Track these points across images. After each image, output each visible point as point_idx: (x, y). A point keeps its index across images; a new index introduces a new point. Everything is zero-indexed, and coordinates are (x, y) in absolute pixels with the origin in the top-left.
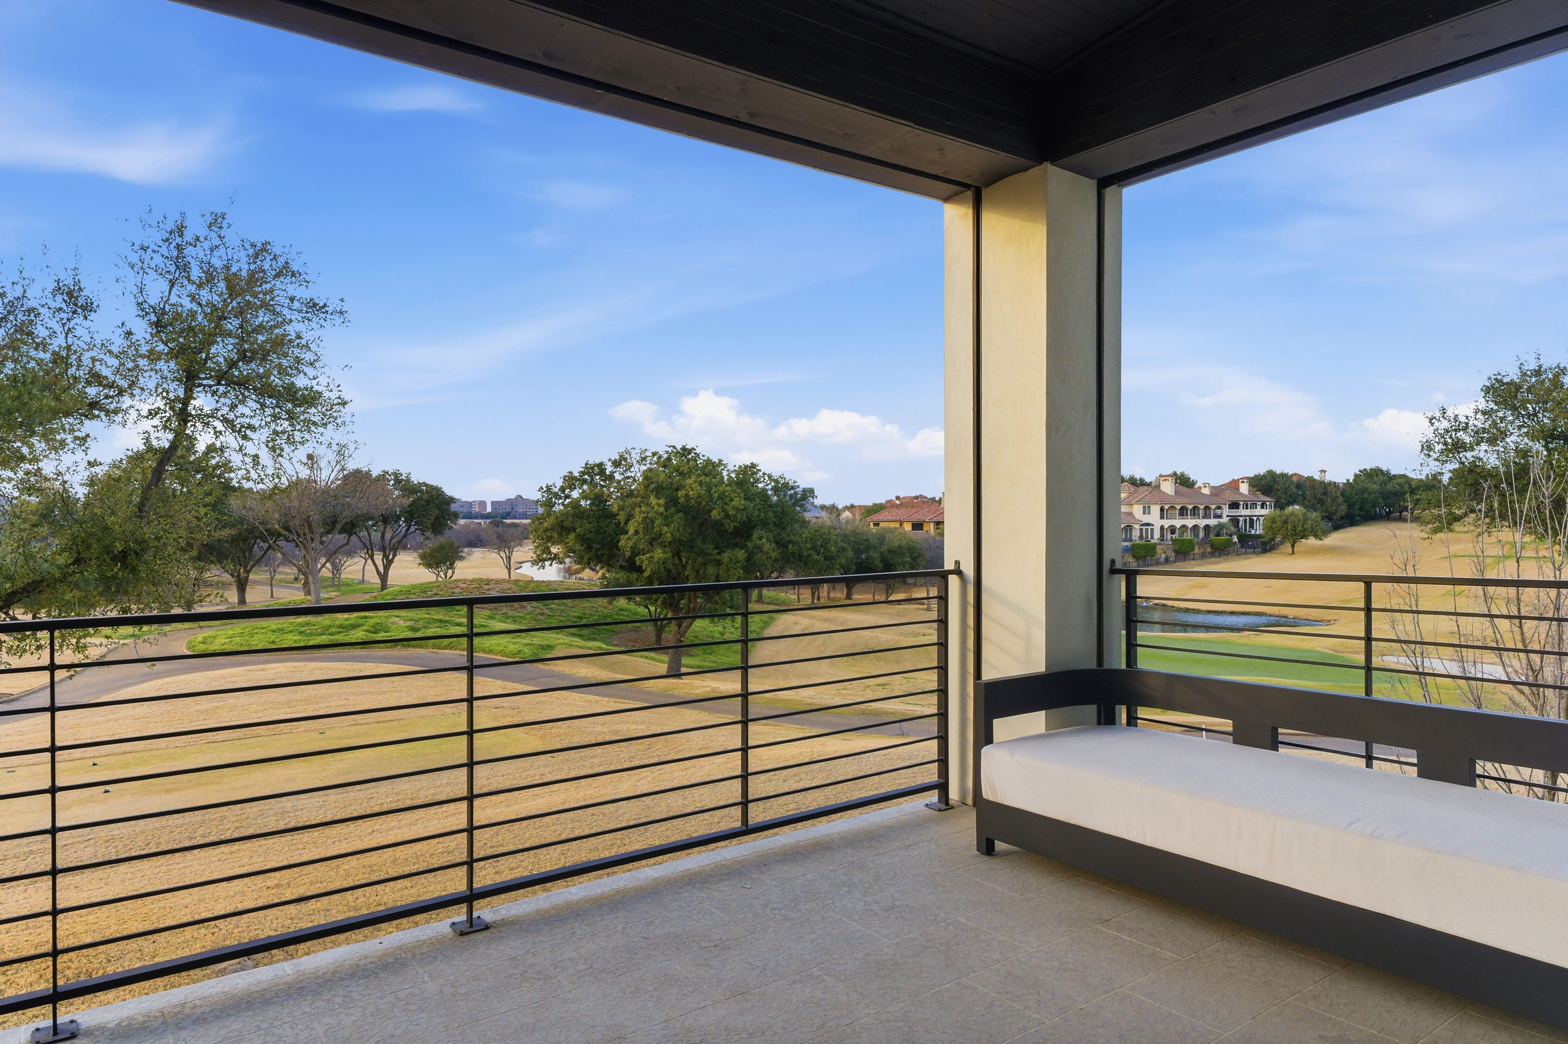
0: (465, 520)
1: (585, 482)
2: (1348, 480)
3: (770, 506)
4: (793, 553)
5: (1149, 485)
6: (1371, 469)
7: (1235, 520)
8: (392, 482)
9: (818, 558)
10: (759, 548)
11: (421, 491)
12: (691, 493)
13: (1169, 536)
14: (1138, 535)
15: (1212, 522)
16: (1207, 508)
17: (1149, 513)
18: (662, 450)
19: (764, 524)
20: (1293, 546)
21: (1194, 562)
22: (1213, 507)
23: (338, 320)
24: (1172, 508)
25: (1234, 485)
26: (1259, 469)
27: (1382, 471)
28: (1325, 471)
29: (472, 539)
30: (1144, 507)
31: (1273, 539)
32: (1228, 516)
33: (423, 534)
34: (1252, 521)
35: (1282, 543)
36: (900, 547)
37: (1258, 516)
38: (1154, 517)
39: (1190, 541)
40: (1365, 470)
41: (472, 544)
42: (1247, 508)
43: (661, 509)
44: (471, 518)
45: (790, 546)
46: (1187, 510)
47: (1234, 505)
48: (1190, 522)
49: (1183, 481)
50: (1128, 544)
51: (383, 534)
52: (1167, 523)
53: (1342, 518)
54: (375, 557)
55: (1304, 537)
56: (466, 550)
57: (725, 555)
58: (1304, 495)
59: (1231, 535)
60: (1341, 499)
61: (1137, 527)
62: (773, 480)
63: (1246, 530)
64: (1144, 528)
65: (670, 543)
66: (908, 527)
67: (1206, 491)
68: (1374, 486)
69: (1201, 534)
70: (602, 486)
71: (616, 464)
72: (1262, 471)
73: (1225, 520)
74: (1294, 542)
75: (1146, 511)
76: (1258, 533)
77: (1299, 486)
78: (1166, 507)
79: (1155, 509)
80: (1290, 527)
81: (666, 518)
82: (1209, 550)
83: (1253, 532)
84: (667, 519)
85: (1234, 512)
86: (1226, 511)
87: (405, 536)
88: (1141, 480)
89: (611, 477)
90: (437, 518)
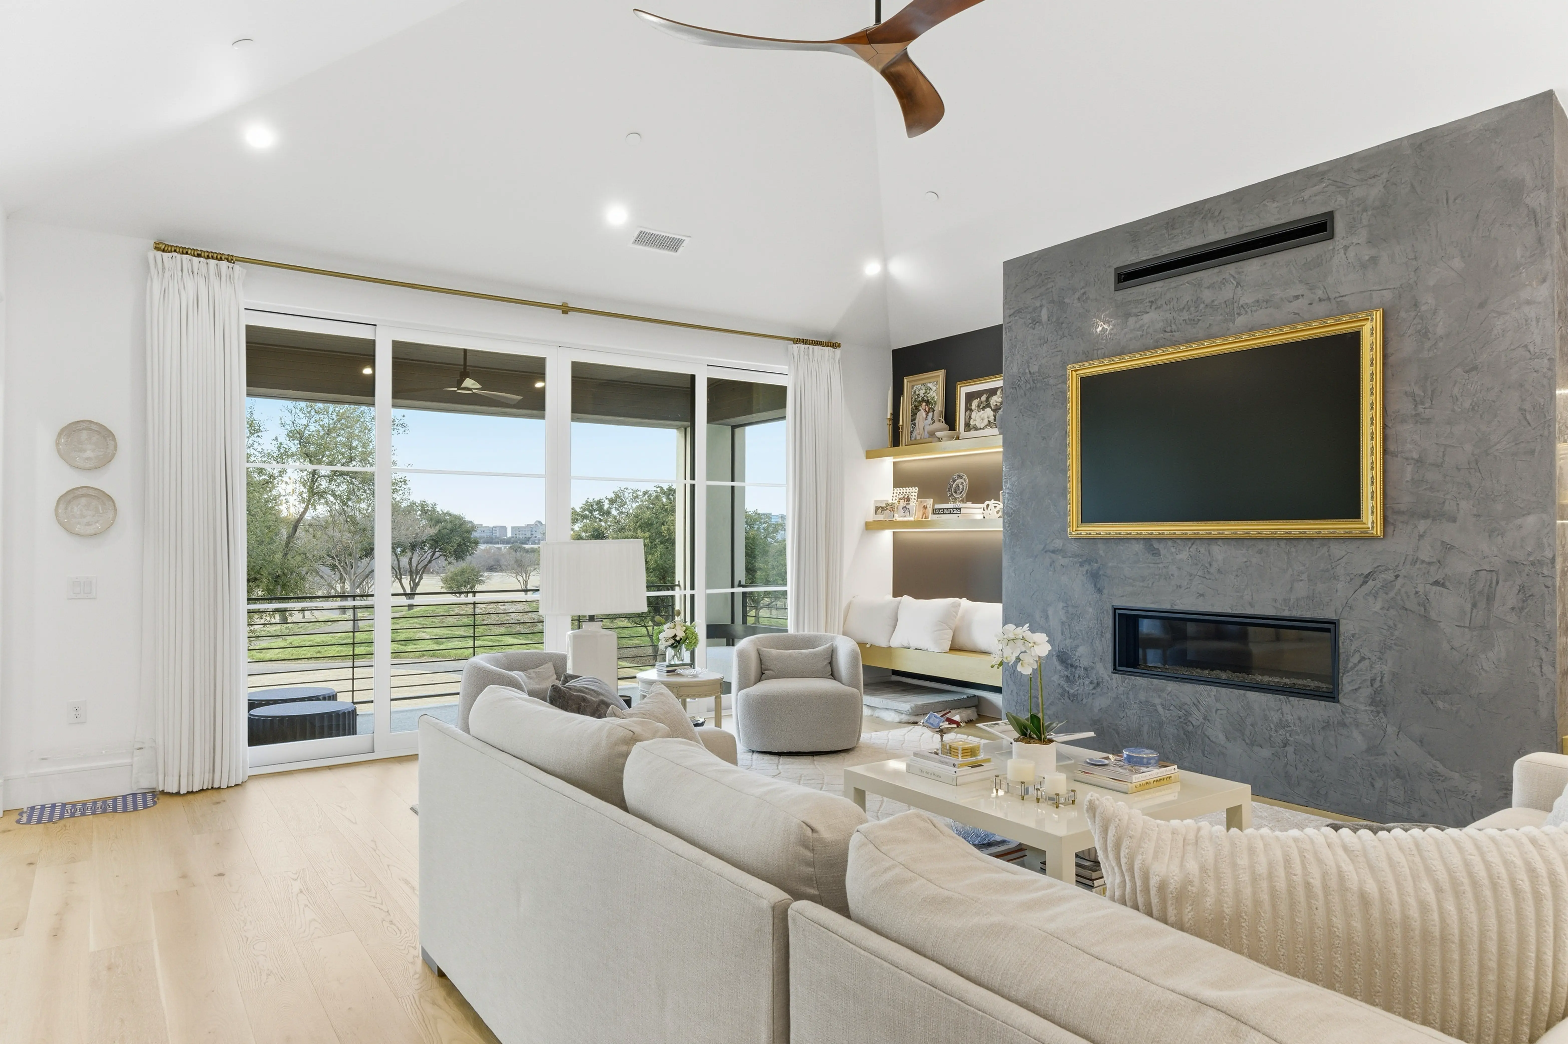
0: (485, 545)
1: (586, 517)
8: (419, 512)
11: (445, 521)
23: (401, 430)
29: (493, 563)
33: (446, 560)
41: (491, 569)
44: (491, 543)
51: (411, 559)
54: (403, 581)
56: (486, 574)
70: (601, 520)
71: (612, 501)
87: (430, 562)
89: (608, 513)
90: (459, 545)
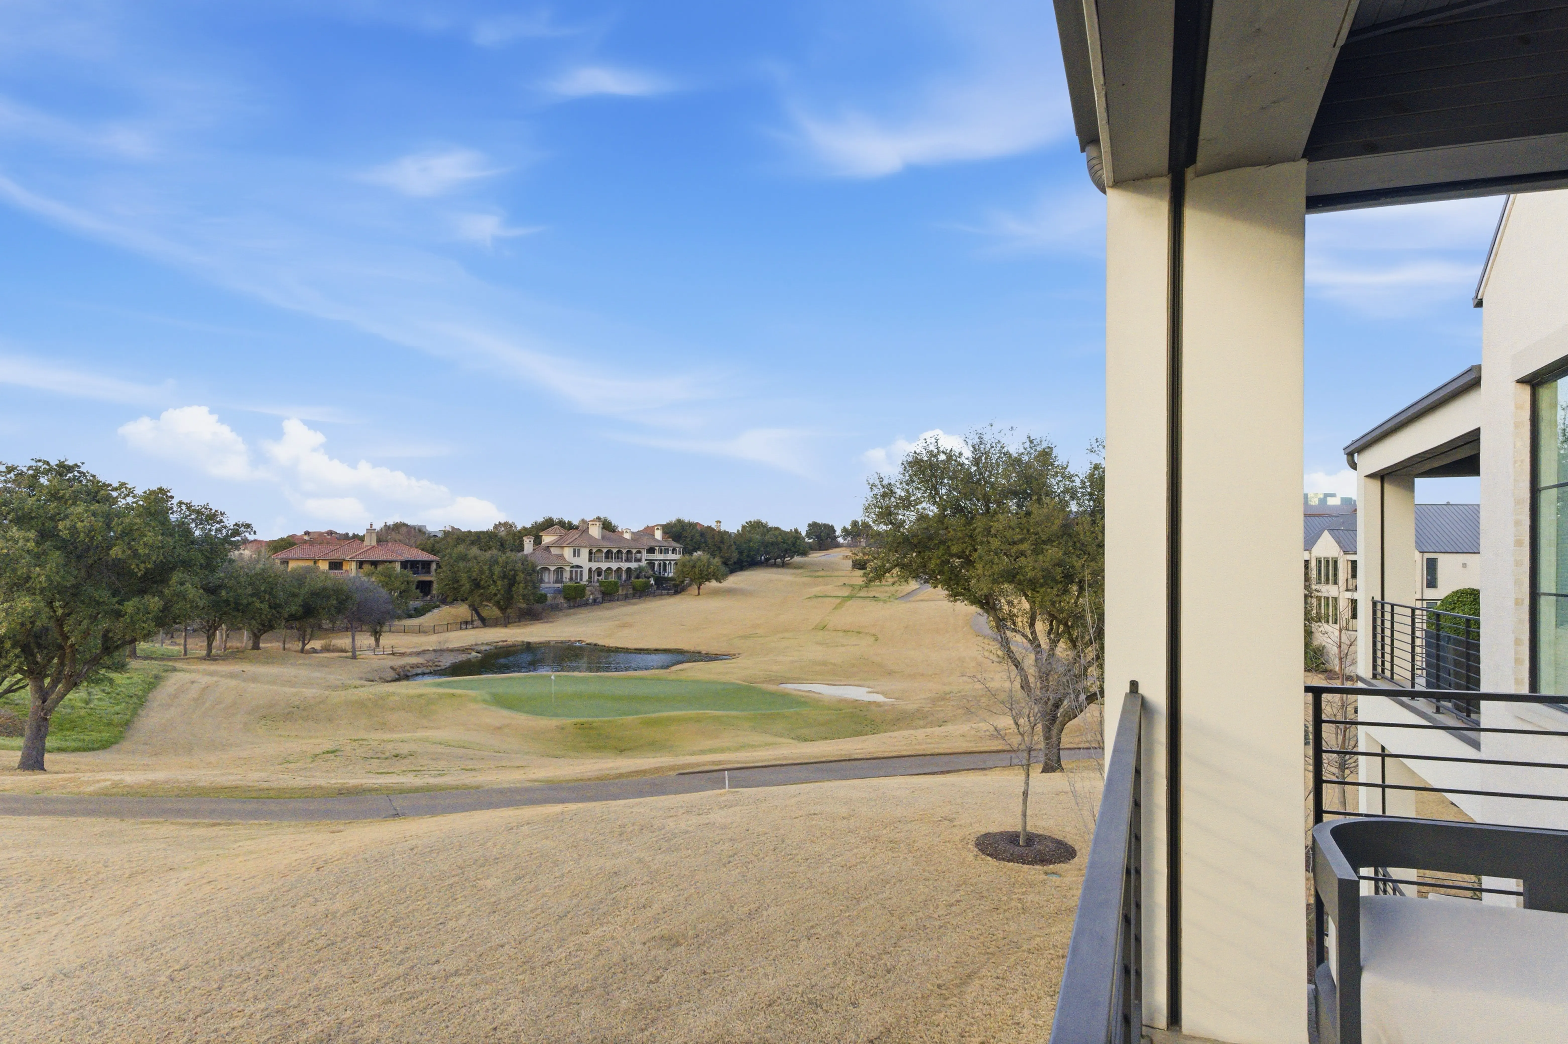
2: (738, 531)
3: (192, 543)
4: (227, 602)
5: (577, 528)
6: (754, 522)
7: (651, 563)
9: (262, 606)
10: (182, 596)
12: (79, 524)
13: (596, 577)
14: (568, 577)
15: (633, 565)
16: (629, 552)
17: (579, 556)
18: (23, 463)
19: (186, 564)
20: (699, 588)
21: (618, 603)
22: (634, 551)
24: (599, 551)
25: (649, 531)
26: (669, 518)
27: (762, 524)
28: (720, 522)
30: (575, 550)
31: (683, 582)
32: (646, 560)
34: (665, 564)
35: (690, 585)
36: (325, 589)
37: (670, 560)
38: (583, 560)
39: (615, 583)
40: (750, 522)
42: (661, 553)
43: (31, 545)
45: (224, 593)
46: (612, 553)
47: (651, 550)
48: (614, 566)
49: (607, 526)
50: (559, 585)
52: (594, 566)
53: (735, 563)
55: (708, 580)
57: (130, 603)
58: (705, 542)
59: (649, 578)
60: (734, 547)
61: (568, 569)
62: (194, 511)
63: (660, 573)
64: (574, 570)
65: (42, 590)
66: (324, 566)
67: (627, 536)
68: (758, 536)
69: (624, 577)
72: (672, 519)
73: (644, 563)
74: (700, 585)
75: (576, 553)
76: (671, 575)
77: (702, 534)
78: (594, 550)
79: (585, 553)
80: (697, 570)
81: (37, 556)
82: (631, 591)
83: (666, 575)
84: (39, 558)
85: (651, 557)
86: (645, 556)
88: (570, 523)
